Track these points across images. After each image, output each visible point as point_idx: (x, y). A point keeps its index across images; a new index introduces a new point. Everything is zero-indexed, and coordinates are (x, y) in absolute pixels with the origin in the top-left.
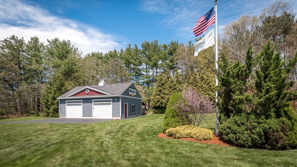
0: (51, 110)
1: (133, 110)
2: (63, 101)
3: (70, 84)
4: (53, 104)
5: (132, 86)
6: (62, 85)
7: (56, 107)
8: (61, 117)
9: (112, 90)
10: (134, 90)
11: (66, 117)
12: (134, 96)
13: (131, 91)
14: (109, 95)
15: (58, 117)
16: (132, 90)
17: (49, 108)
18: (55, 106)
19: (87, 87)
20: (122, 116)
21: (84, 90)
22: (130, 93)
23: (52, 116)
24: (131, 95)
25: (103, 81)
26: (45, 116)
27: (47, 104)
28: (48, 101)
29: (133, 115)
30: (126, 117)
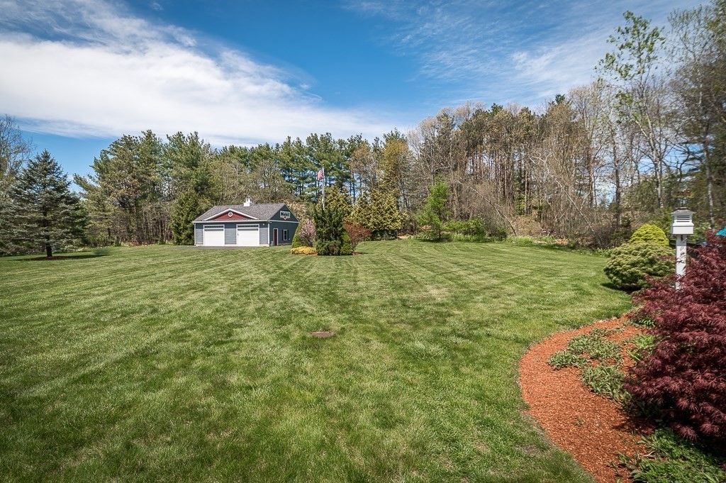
0: (183, 236)
1: (285, 236)
2: (200, 226)
3: (205, 202)
4: (187, 229)
5: (285, 208)
6: (196, 204)
7: (190, 232)
8: (197, 245)
9: (260, 213)
10: (287, 212)
11: (204, 245)
12: (287, 220)
13: (282, 214)
14: (256, 219)
15: (193, 244)
16: (284, 212)
17: (180, 234)
18: (188, 232)
19: (230, 209)
20: (270, 243)
21: (227, 213)
22: (281, 217)
23: (185, 244)
24: (283, 219)
25: (249, 201)
26: (175, 244)
27: (177, 228)
28: (179, 225)
29: (285, 242)
30: (276, 244)
